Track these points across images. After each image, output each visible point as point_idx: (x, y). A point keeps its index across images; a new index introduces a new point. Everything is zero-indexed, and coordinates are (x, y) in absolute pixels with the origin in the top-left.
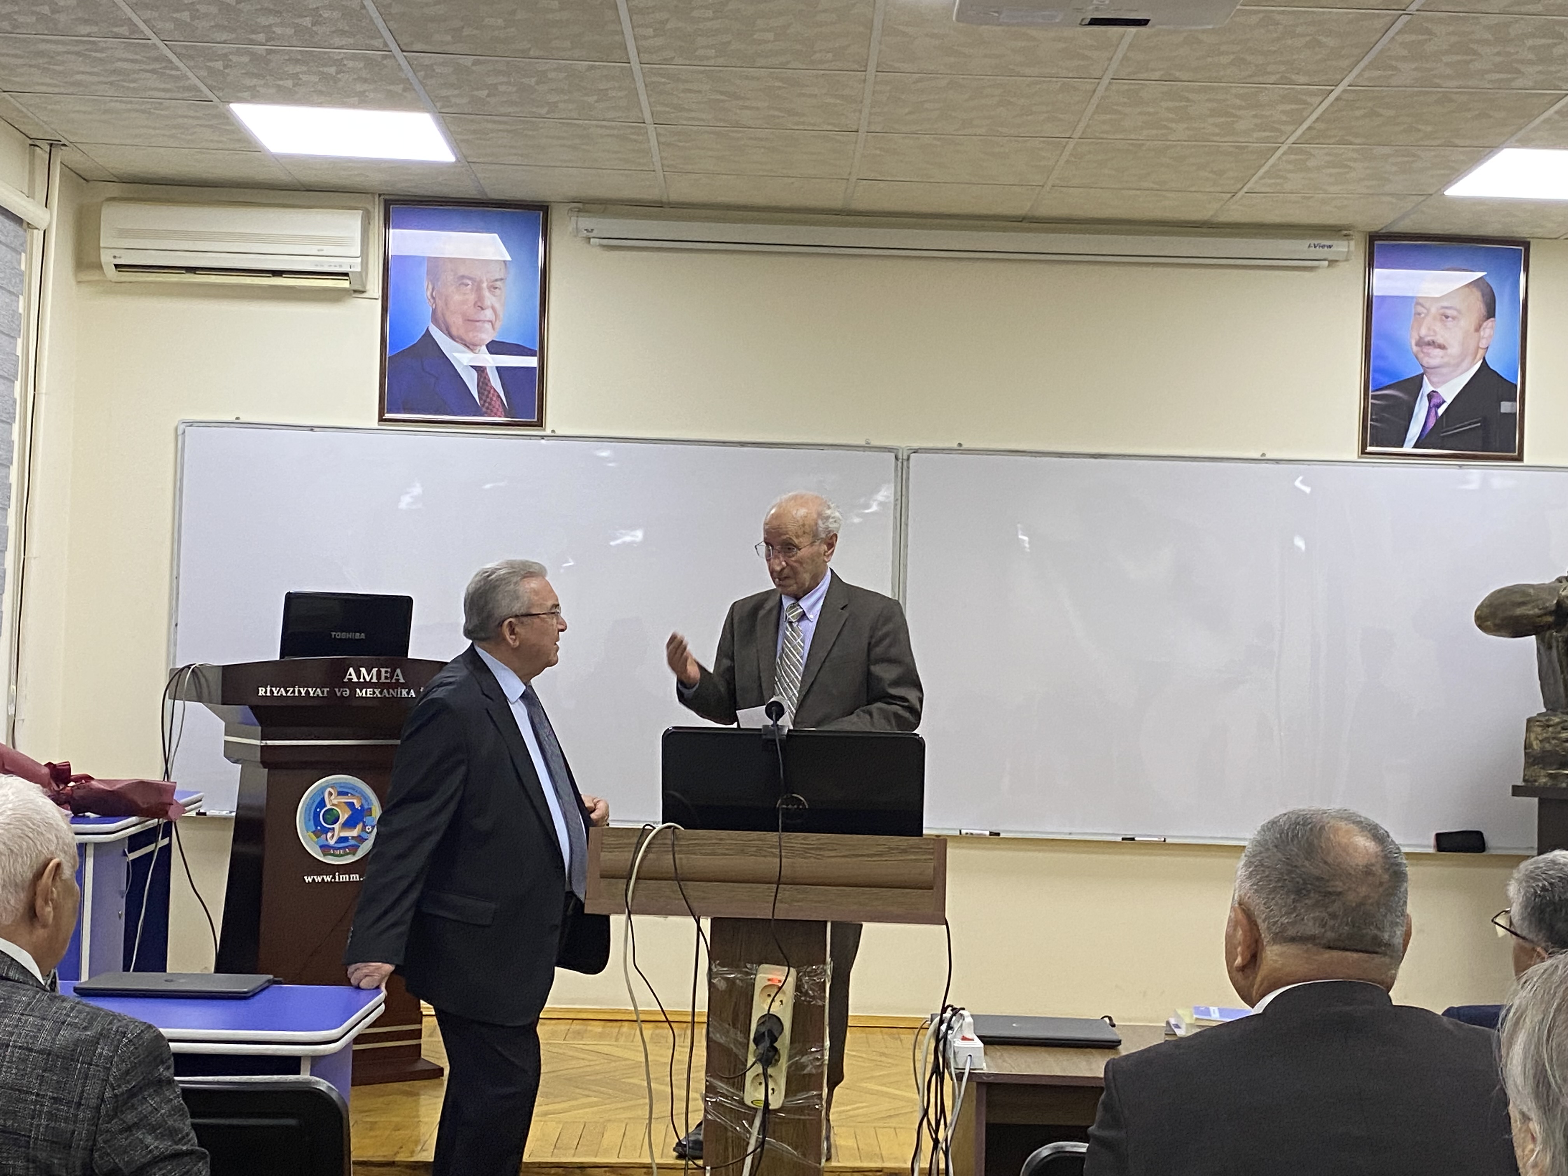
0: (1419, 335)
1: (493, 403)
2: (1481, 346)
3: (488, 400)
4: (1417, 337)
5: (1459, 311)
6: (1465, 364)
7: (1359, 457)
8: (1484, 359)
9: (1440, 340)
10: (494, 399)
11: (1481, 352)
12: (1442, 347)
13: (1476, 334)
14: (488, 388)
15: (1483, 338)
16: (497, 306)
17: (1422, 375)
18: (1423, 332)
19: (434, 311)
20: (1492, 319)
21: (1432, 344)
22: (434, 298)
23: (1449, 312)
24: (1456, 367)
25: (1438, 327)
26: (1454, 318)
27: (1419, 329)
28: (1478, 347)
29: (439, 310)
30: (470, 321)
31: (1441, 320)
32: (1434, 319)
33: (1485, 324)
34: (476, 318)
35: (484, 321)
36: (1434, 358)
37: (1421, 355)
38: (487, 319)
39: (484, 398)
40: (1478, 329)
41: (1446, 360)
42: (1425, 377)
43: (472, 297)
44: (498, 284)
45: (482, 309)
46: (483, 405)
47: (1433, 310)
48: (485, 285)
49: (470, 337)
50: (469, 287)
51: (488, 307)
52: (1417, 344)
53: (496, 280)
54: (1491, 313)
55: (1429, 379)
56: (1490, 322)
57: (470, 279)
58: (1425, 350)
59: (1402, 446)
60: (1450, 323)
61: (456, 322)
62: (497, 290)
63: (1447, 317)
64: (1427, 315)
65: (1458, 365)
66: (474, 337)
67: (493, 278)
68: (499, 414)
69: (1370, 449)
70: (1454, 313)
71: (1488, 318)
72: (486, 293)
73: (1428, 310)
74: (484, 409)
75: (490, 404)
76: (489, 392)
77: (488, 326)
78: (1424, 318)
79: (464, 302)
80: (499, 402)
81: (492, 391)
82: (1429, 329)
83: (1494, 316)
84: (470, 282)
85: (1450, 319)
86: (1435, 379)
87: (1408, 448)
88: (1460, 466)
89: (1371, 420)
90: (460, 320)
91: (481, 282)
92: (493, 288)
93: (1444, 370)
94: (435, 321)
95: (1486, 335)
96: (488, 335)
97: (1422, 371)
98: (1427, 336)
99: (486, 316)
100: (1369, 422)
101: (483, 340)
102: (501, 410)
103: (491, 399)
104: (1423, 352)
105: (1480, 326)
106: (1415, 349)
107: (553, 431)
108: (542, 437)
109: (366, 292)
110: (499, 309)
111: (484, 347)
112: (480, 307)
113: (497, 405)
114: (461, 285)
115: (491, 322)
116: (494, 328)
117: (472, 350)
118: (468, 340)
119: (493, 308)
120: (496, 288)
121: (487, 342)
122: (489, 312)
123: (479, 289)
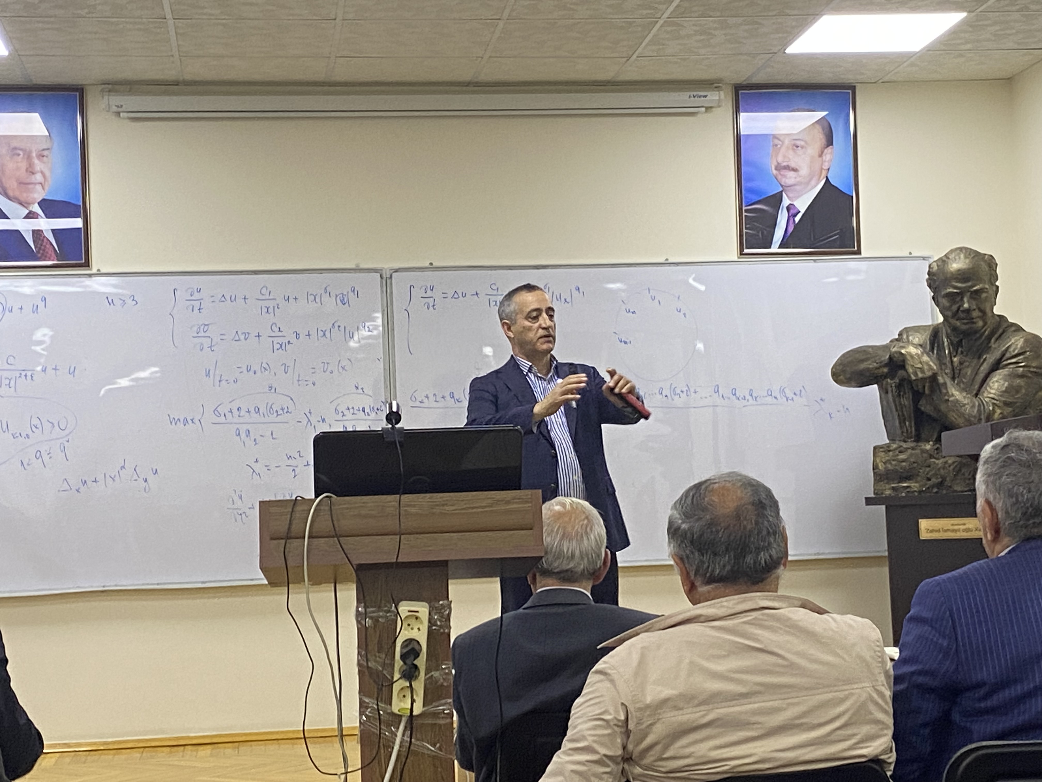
0: (777, 161)
1: (47, 250)
2: (823, 167)
3: (43, 247)
4: (776, 164)
5: (806, 142)
6: (813, 182)
7: (739, 258)
8: (827, 177)
9: (793, 165)
10: (48, 246)
11: (824, 173)
12: (795, 170)
13: (820, 159)
14: (42, 238)
15: (825, 161)
16: (45, 171)
17: (781, 192)
18: (780, 159)
20: (831, 147)
21: (787, 168)
23: (798, 143)
24: (807, 184)
25: (791, 154)
26: (802, 147)
27: (777, 156)
28: (822, 169)
30: (24, 184)
31: (793, 149)
32: (788, 148)
33: (826, 151)
34: (28, 181)
35: (35, 184)
36: (789, 178)
37: (779, 177)
38: (38, 181)
39: (39, 246)
40: (821, 155)
41: (798, 179)
42: (784, 194)
43: (24, 165)
44: (45, 153)
45: (33, 173)
46: (38, 252)
47: (787, 142)
48: (34, 155)
49: (24, 197)
50: (21, 156)
51: (38, 172)
52: (776, 169)
53: (44, 150)
54: (830, 142)
55: (787, 195)
56: (829, 150)
57: (21, 149)
58: (782, 173)
59: (770, 247)
60: (800, 151)
61: (12, 185)
62: (45, 158)
63: (797, 147)
64: (782, 146)
65: (808, 183)
66: (27, 197)
67: (41, 149)
68: (52, 258)
69: (746, 251)
70: (802, 143)
71: (828, 146)
72: (36, 161)
73: (783, 142)
75: (44, 250)
76: (43, 240)
77: (39, 187)
78: (780, 148)
79: (18, 169)
80: (51, 249)
81: (45, 240)
82: (784, 157)
83: (832, 144)
84: (21, 153)
85: (799, 148)
86: (791, 195)
87: (774, 249)
88: (815, 260)
89: (746, 228)
90: (15, 184)
91: (30, 152)
92: (41, 156)
93: (797, 188)
95: (827, 159)
96: (39, 194)
97: (781, 189)
98: (784, 162)
99: (36, 179)
100: (744, 231)
101: (35, 199)
102: (53, 254)
103: (45, 247)
104: (780, 174)
105: (822, 152)
106: (775, 172)
107: (99, 270)
108: (90, 275)
110: (47, 174)
111: (36, 205)
112: (31, 172)
113: (50, 252)
114: (14, 155)
115: (41, 183)
116: (43, 189)
117: (26, 208)
118: (22, 199)
119: (42, 172)
120: (43, 156)
121: (39, 201)
122: (38, 176)
123: (29, 158)
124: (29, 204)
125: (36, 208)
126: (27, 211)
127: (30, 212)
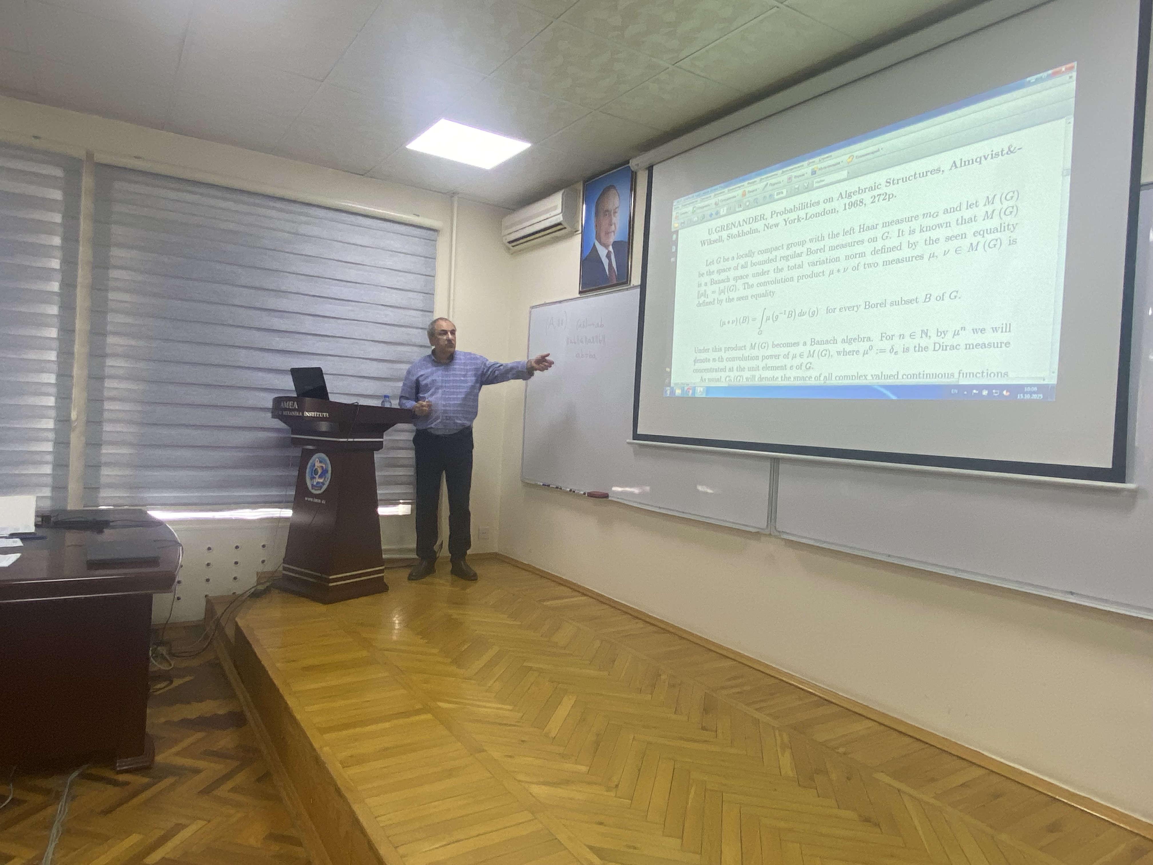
1: (613, 275)
14: (611, 268)
29: (598, 232)
34: (609, 231)
35: (611, 232)
39: (610, 273)
43: (608, 221)
45: (611, 225)
46: (610, 277)
48: (612, 213)
50: (607, 215)
53: (616, 208)
57: (607, 211)
61: (603, 235)
66: (608, 242)
67: (614, 208)
68: (614, 281)
72: (613, 217)
74: (610, 279)
77: (613, 234)
79: (605, 224)
80: (615, 274)
81: (613, 268)
84: (608, 213)
91: (610, 212)
94: (597, 238)
96: (612, 238)
99: (612, 229)
103: (612, 273)
107: (633, 285)
108: (627, 289)
109: (577, 231)
111: (611, 246)
114: (605, 216)
115: (614, 232)
117: (607, 249)
118: (606, 244)
119: (615, 224)
121: (612, 243)
122: (613, 227)
123: (610, 215)
124: (608, 246)
125: (611, 248)
126: (607, 251)
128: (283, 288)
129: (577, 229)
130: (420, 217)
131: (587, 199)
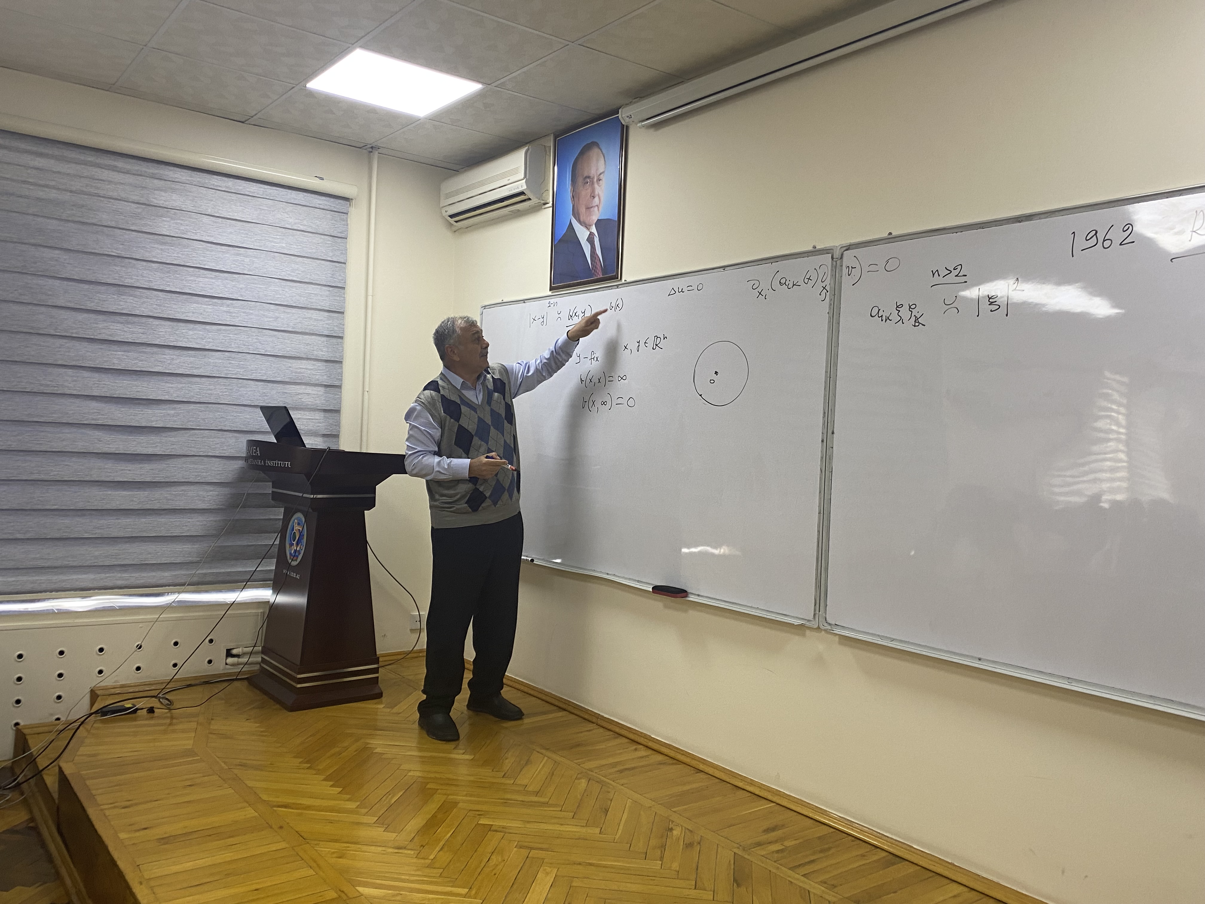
1: (597, 266)
3: (595, 265)
14: (595, 256)
16: (600, 193)
19: (573, 206)
22: (573, 197)
29: (575, 206)
30: (588, 208)
34: (591, 205)
35: (595, 207)
38: (596, 204)
39: (593, 263)
43: (589, 191)
45: (594, 197)
46: (593, 268)
48: (595, 180)
49: (587, 220)
50: (588, 183)
51: (596, 196)
53: (600, 174)
57: (588, 177)
61: (583, 210)
62: (601, 182)
66: (590, 220)
67: (599, 174)
68: (600, 274)
72: (596, 186)
74: (593, 271)
75: (596, 268)
76: (596, 258)
77: (596, 209)
79: (586, 195)
80: (599, 264)
81: (597, 257)
84: (589, 180)
90: (584, 209)
91: (593, 179)
94: (574, 214)
96: (596, 215)
101: (593, 221)
102: (600, 269)
103: (596, 263)
107: (625, 280)
108: (617, 286)
109: (548, 203)
110: (601, 195)
111: (594, 225)
112: (593, 196)
113: (599, 267)
114: (585, 183)
115: (597, 206)
116: (598, 210)
117: (588, 229)
118: (587, 223)
119: (598, 196)
120: (600, 180)
121: (595, 221)
122: (596, 199)
123: (593, 183)
124: (590, 226)
125: (594, 230)
126: (588, 232)
127: (591, 232)
128: (128, 282)
129: (548, 201)
130: (325, 180)
131: (559, 160)
